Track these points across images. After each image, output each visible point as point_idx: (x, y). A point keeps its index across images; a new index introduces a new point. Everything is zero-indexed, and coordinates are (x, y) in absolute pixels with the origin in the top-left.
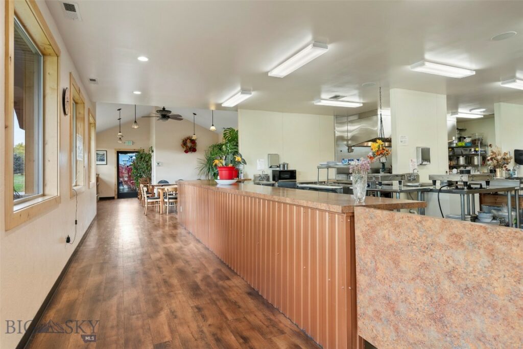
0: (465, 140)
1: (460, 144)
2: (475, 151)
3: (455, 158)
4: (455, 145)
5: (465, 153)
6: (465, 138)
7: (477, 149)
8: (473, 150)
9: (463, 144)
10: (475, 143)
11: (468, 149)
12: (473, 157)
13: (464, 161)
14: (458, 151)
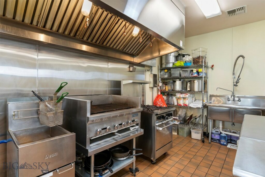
0: (184, 58)
1: (178, 64)
2: (198, 72)
3: (171, 81)
4: (171, 65)
5: (184, 75)
6: (184, 56)
7: (200, 70)
8: (195, 71)
9: (182, 64)
10: (198, 62)
11: (189, 70)
12: (194, 81)
13: (181, 86)
14: (176, 73)
